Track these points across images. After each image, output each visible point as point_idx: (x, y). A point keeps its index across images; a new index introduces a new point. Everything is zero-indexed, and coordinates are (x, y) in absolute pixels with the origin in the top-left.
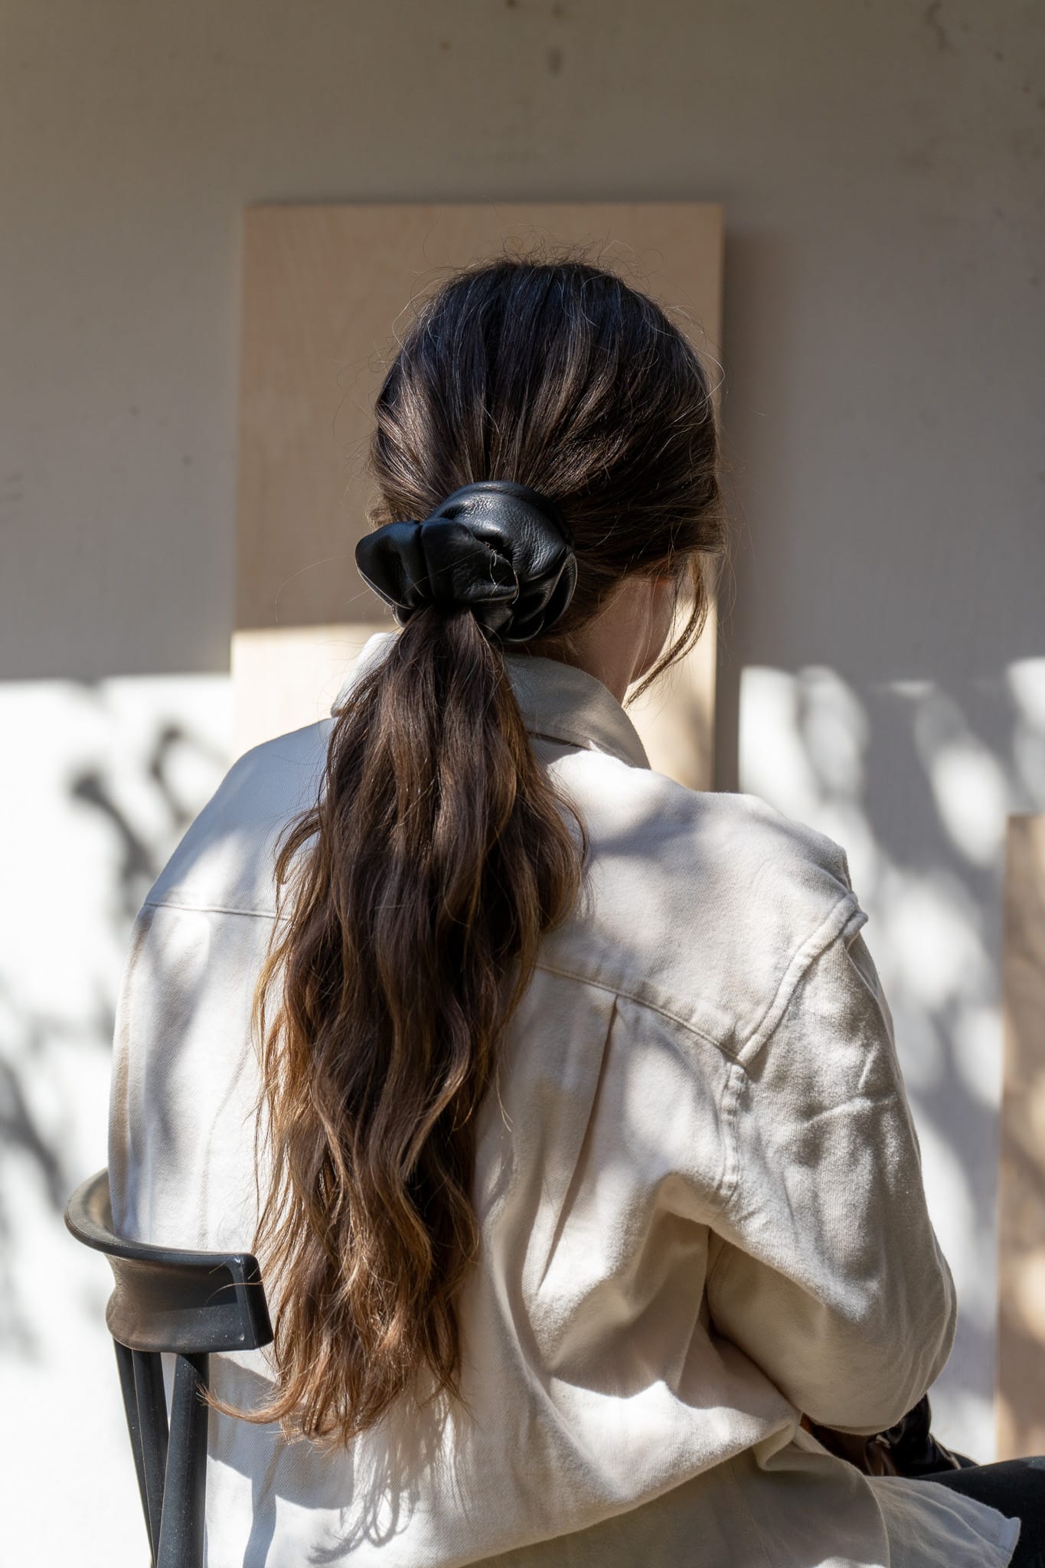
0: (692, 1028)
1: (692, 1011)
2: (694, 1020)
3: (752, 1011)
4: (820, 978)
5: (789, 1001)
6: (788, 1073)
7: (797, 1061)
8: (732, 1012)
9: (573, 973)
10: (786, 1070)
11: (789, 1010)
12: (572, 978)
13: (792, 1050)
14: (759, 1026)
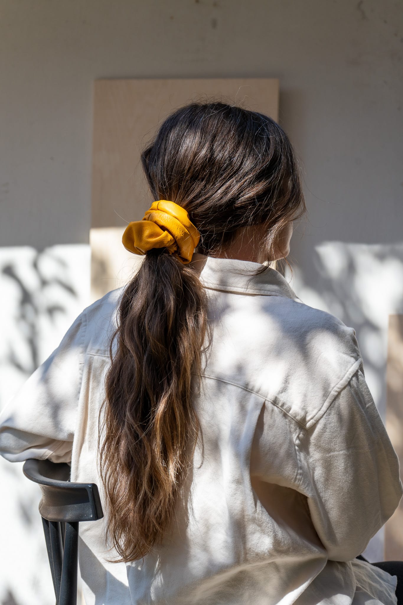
0: (289, 415)
1: (290, 409)
2: (291, 412)
3: (312, 411)
4: (340, 400)
5: (328, 409)
6: (323, 435)
7: (327, 432)
8: (305, 411)
9: (249, 389)
10: (322, 434)
11: (327, 412)
12: (249, 391)
13: (326, 427)
14: (314, 417)
